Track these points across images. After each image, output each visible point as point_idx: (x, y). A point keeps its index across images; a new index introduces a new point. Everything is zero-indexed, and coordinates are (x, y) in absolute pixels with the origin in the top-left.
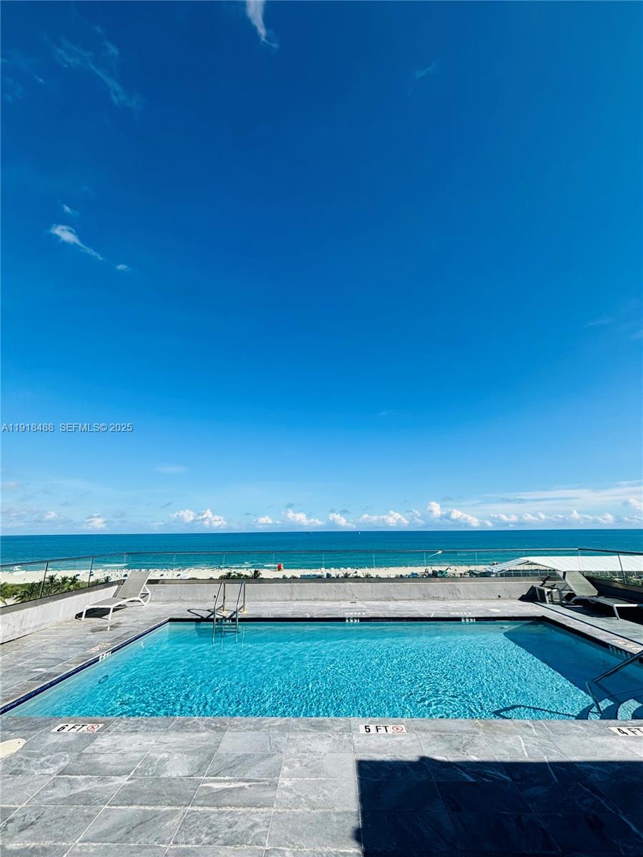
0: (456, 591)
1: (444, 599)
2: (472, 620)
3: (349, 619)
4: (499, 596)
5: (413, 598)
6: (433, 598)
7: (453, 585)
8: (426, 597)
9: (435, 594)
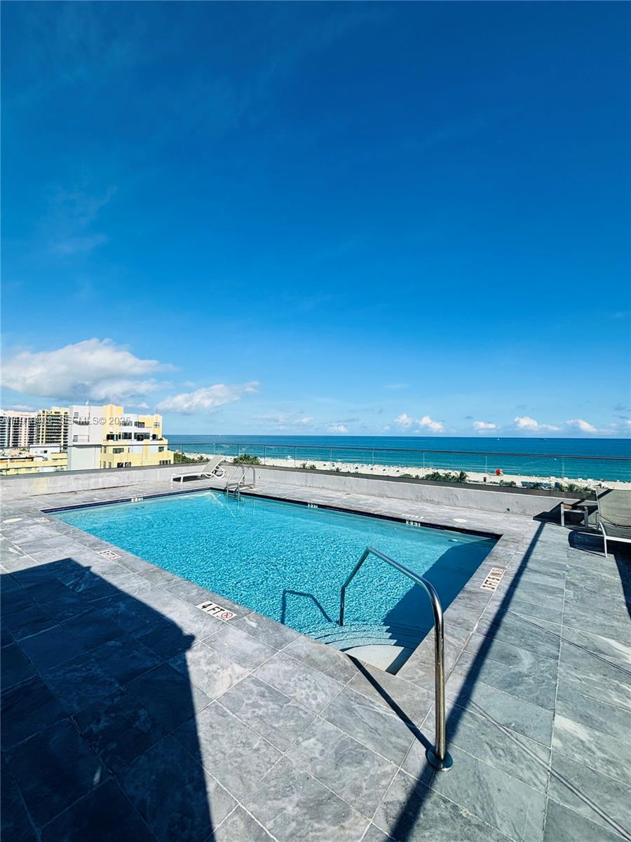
0: (453, 497)
1: (438, 503)
2: (416, 524)
3: (310, 504)
4: (508, 509)
5: (406, 497)
6: (427, 501)
7: (451, 490)
8: (420, 498)
9: (429, 497)
